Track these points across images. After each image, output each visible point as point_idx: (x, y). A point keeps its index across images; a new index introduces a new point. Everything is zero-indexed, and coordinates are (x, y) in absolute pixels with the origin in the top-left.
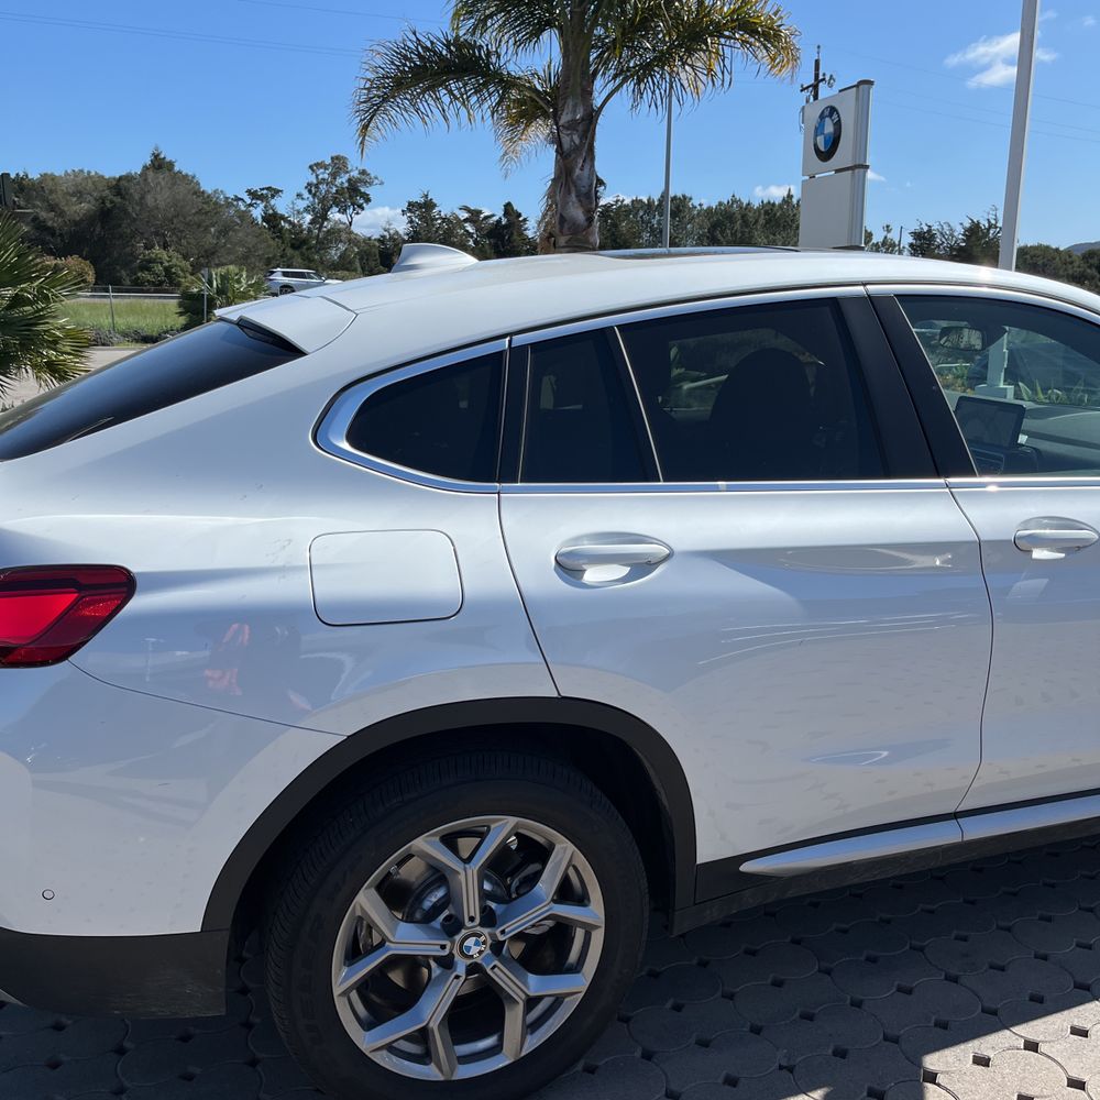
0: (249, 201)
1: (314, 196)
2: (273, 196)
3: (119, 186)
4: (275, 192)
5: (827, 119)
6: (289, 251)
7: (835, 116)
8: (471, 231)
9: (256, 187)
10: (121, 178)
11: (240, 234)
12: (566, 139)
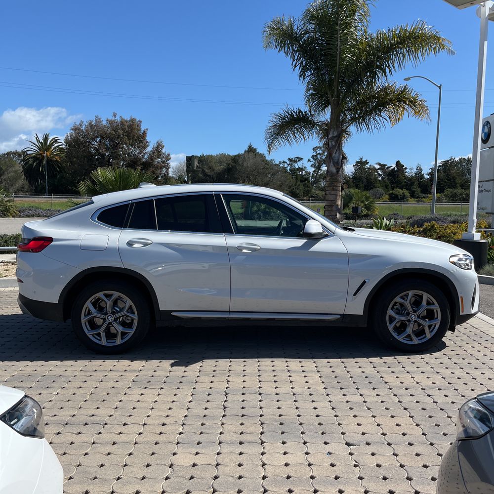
0: (288, 163)
1: (315, 160)
2: (299, 161)
3: (235, 159)
4: (300, 159)
5: (486, 127)
6: (298, 183)
7: (489, 125)
8: (381, 173)
9: (292, 157)
10: (236, 156)
11: (279, 176)
12: (330, 143)
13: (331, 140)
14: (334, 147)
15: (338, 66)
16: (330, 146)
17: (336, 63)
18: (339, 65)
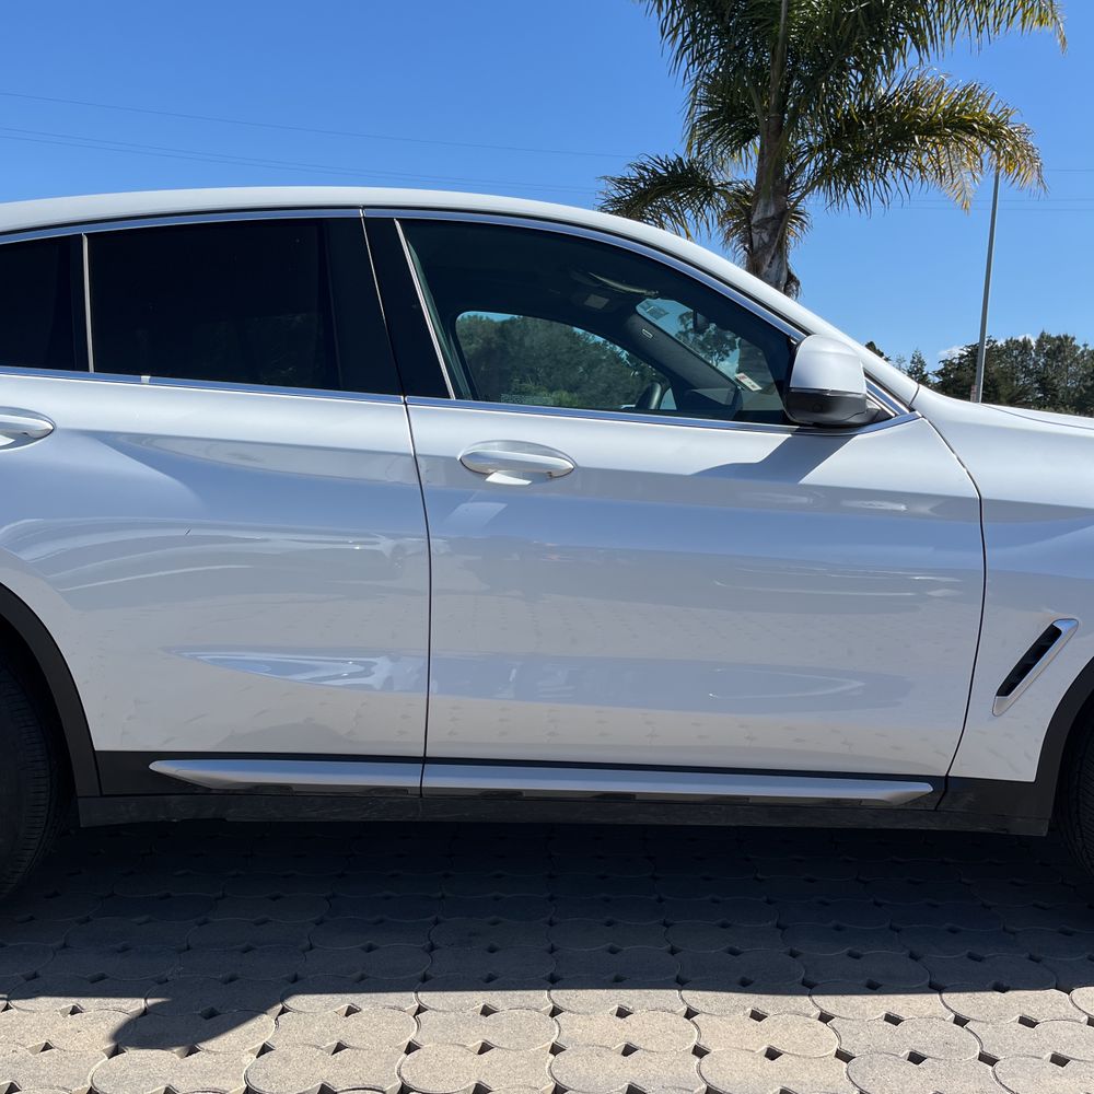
12: (755, 238)
13: (757, 227)
14: (765, 247)
15: (782, 22)
16: (755, 245)
17: (777, 15)
18: (787, 18)
